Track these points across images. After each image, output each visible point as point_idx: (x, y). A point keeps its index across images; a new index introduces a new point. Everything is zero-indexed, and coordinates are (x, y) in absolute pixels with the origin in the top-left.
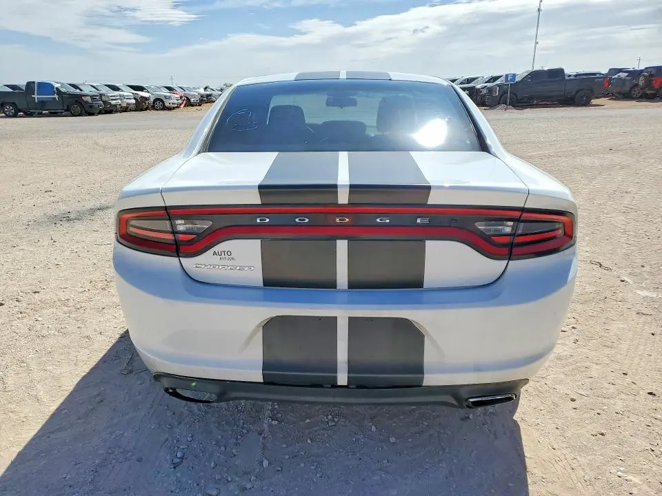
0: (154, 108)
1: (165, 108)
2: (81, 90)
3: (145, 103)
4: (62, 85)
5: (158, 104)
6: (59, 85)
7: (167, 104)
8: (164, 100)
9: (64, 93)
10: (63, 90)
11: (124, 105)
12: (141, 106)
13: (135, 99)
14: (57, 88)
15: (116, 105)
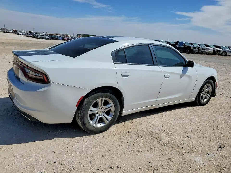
0: (221, 55)
1: (226, 55)
2: (193, 45)
3: (217, 52)
4: (187, 43)
5: (224, 54)
6: (186, 43)
7: (228, 54)
8: (227, 52)
9: (186, 46)
10: (186, 45)
11: (208, 52)
12: (215, 53)
13: (213, 50)
14: (184, 44)
15: (203, 52)
